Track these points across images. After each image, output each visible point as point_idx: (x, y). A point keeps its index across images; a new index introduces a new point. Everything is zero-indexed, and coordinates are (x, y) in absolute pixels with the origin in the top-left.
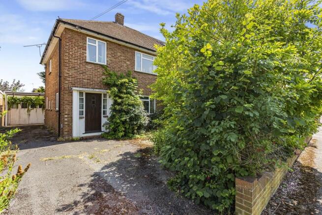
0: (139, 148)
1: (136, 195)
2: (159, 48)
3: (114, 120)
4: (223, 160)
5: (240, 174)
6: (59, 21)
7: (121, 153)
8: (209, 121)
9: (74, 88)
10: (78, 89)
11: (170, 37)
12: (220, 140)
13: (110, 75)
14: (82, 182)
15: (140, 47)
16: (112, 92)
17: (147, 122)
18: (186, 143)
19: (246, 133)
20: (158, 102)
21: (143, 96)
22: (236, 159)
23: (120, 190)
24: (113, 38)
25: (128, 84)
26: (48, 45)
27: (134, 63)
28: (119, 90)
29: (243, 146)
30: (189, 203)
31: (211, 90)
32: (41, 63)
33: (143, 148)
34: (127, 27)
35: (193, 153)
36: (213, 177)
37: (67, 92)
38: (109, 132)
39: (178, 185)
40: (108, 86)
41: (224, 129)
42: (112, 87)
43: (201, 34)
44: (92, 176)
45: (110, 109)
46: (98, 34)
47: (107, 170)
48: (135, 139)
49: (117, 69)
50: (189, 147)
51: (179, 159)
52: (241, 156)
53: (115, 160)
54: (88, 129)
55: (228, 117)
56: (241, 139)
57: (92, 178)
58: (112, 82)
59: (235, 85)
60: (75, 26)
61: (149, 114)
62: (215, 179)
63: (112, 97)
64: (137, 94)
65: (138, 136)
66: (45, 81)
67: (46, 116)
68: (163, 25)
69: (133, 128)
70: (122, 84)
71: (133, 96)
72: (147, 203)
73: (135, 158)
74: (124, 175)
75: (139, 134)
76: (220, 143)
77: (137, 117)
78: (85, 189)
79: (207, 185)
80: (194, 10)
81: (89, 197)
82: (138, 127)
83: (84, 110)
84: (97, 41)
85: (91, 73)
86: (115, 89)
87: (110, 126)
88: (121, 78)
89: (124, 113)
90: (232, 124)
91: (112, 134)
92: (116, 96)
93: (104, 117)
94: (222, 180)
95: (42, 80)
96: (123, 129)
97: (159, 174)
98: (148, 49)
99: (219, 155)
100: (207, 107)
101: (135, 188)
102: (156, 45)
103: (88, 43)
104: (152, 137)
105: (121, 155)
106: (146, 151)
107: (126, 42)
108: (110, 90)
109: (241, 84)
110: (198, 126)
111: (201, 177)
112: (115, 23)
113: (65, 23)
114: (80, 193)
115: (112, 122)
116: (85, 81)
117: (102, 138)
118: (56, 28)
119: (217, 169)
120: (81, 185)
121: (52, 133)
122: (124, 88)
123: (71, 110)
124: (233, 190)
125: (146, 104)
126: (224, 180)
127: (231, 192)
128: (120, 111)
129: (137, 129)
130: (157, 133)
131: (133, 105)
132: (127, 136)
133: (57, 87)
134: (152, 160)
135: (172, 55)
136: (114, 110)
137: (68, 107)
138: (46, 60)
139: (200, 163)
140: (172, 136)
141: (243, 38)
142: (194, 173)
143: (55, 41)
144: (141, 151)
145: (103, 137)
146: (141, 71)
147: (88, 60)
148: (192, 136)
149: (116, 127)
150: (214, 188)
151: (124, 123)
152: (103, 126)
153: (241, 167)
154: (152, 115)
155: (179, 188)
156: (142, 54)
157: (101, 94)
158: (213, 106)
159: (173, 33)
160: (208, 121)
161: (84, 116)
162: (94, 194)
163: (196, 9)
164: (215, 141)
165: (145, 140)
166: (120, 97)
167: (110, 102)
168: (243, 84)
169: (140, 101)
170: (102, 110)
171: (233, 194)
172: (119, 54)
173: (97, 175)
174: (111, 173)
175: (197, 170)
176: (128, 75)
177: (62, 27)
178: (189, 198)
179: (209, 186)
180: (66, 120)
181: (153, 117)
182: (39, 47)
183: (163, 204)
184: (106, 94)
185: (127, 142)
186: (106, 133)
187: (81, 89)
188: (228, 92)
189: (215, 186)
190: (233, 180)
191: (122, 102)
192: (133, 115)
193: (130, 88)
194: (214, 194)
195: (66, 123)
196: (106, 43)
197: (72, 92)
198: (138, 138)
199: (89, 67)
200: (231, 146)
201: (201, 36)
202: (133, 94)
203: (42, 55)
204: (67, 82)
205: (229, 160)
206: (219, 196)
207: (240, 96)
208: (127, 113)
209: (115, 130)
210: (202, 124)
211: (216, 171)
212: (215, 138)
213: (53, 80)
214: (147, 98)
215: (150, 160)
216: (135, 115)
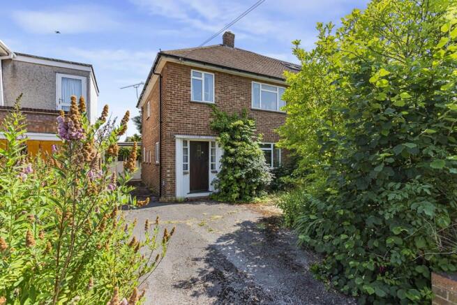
0: (261, 215)
1: (266, 280)
2: (290, 77)
3: (226, 176)
4: (409, 242)
5: (440, 269)
6: (161, 55)
7: (238, 222)
8: (382, 183)
9: (177, 136)
10: (182, 136)
11: (308, 58)
12: (404, 212)
13: (219, 116)
14: (196, 255)
15: (258, 74)
16: (222, 139)
17: (270, 180)
18: (342, 213)
19: (451, 203)
20: (285, 151)
21: (263, 144)
22: (432, 244)
23: (245, 271)
24: (223, 67)
25: (243, 127)
26: (147, 84)
27: (251, 98)
28: (231, 137)
29: (447, 224)
30: (347, 302)
31: (386, 135)
32: (137, 107)
33: (266, 216)
34: (238, 49)
35: (354, 229)
36: (390, 268)
37: (169, 141)
38: (219, 193)
39: (328, 273)
40: (217, 131)
41: (411, 196)
42: (222, 132)
43: (368, 54)
44: (207, 249)
45: (221, 161)
46: (204, 65)
47: (224, 243)
48: (254, 203)
49: (228, 108)
50: (346, 220)
51: (330, 236)
52: (442, 239)
53: (233, 230)
54: (193, 188)
55: (418, 177)
56: (443, 213)
57: (208, 252)
58: (222, 126)
59: (429, 127)
60: (177, 57)
61: (272, 168)
62: (393, 271)
63: (222, 146)
64: (254, 140)
65: (258, 199)
66: (141, 128)
67: (143, 170)
68: (297, 43)
69: (251, 187)
70: (236, 128)
71: (250, 144)
72: (285, 293)
73: (258, 230)
74: (247, 252)
75: (259, 197)
76: (402, 216)
77: (256, 173)
78: (202, 265)
79: (379, 278)
80: (352, 17)
81: (207, 275)
82: (258, 186)
83: (189, 163)
84: (203, 73)
85: (196, 116)
86: (227, 135)
87: (220, 185)
88: (234, 119)
89: (238, 168)
90: (426, 188)
91: (224, 196)
92: (227, 144)
93: (212, 172)
94: (406, 273)
95: (136, 126)
96: (238, 189)
97: (295, 255)
98: (270, 77)
99: (403, 235)
100: (381, 162)
101: (264, 271)
102: (287, 72)
103: (192, 77)
104: (280, 202)
105: (239, 224)
106: (272, 221)
107: (240, 71)
108: (220, 136)
109: (441, 125)
110: (362, 188)
111: (369, 265)
112: (223, 46)
113: (167, 56)
114: (195, 268)
115: (223, 179)
116: (189, 126)
117: (210, 200)
118: (156, 63)
119: (398, 256)
120: (197, 259)
121: (151, 192)
122: (238, 133)
123: (174, 164)
124: (429, 292)
125: (268, 155)
126: (410, 273)
127: (424, 295)
128: (233, 165)
129: (256, 190)
130: (287, 196)
131: (250, 157)
132: (243, 198)
133: (157, 135)
134: (283, 234)
135: (312, 85)
136: (225, 163)
137: (170, 160)
138: (143, 102)
139: (365, 244)
140: (318, 202)
141: (443, 52)
142: (356, 258)
143: (155, 78)
144: (265, 220)
145: (212, 199)
146: (260, 108)
147: (192, 99)
148: (351, 204)
149: (229, 186)
150: (392, 285)
151: (239, 180)
152: (211, 184)
153: (442, 256)
154: (277, 170)
155: (329, 278)
156: (261, 84)
157: (208, 143)
158: (391, 160)
159: (312, 52)
160: (379, 183)
161: (189, 171)
162: (213, 272)
163: (354, 15)
164: (394, 213)
165: (270, 206)
166: (233, 146)
167: (219, 152)
168: (445, 125)
169: (259, 151)
170: (210, 163)
171: (429, 297)
172: (230, 88)
173: (212, 249)
174: (230, 248)
175: (362, 253)
176: (242, 115)
177: (164, 60)
178: (347, 293)
179: (383, 280)
180: (168, 175)
181: (278, 173)
182: (136, 86)
183: (307, 298)
184: (215, 143)
185: (244, 206)
186: (215, 194)
187: (185, 137)
188: (417, 138)
189: (393, 282)
190: (426, 275)
191: (236, 152)
192: (250, 169)
193: (246, 133)
194: (392, 294)
195: (169, 180)
196: (213, 74)
197: (175, 141)
198: (258, 202)
199: (194, 108)
200: (422, 222)
201: (367, 56)
202: (250, 141)
203: (139, 96)
204: (169, 128)
205: (420, 244)
206: (401, 299)
207: (439, 144)
208: (243, 167)
209: (227, 190)
210: (369, 187)
211: (396, 259)
212: (394, 209)
213: (152, 127)
214: (269, 146)
215: (280, 233)
216: (254, 170)
